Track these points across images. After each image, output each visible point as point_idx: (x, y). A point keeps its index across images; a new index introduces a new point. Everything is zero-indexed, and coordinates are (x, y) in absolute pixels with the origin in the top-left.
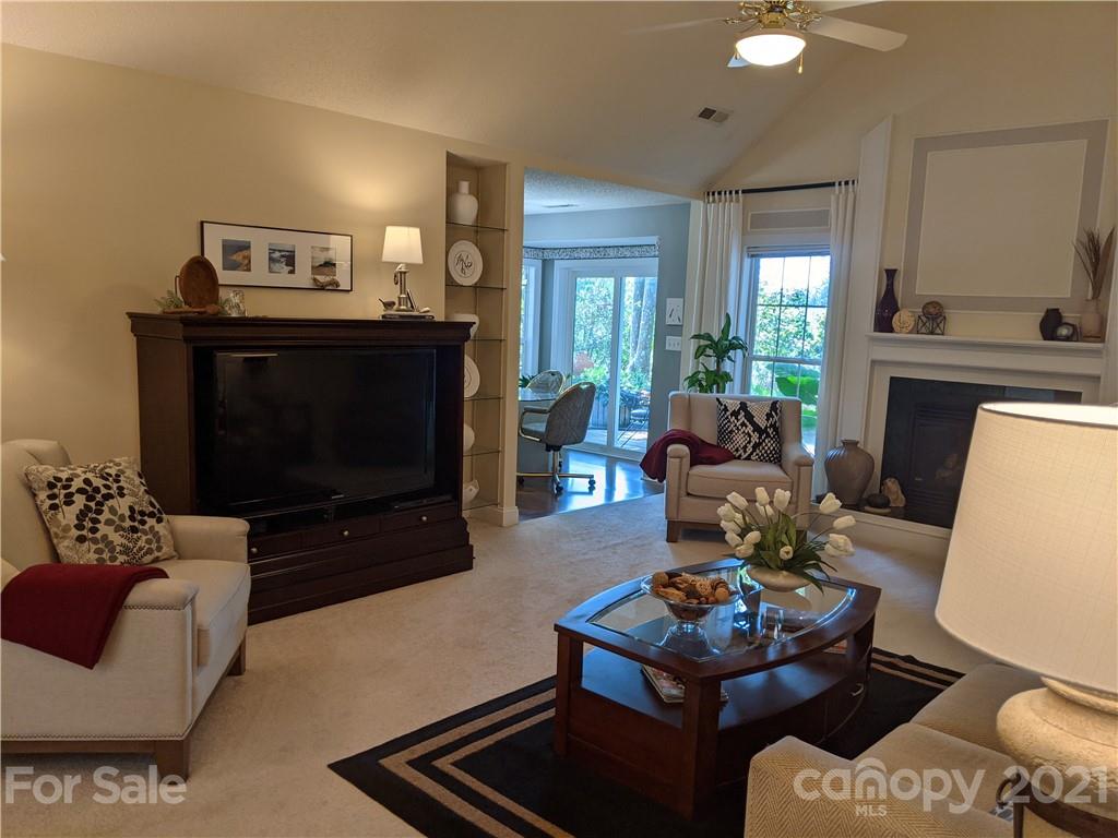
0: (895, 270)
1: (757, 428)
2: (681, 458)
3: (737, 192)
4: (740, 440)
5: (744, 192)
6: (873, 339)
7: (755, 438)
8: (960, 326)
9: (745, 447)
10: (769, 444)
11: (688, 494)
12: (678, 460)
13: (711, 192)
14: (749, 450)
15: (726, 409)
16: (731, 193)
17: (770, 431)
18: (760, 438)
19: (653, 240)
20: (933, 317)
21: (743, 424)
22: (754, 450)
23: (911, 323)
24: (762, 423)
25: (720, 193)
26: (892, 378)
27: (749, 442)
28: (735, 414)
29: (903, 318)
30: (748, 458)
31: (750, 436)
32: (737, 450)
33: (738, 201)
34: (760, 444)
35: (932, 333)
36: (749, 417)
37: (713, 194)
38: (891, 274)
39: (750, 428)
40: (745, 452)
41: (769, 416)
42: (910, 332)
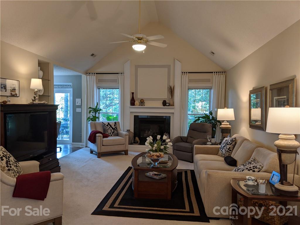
0: (134, 93)
1: (113, 128)
2: (101, 137)
3: (94, 73)
4: (109, 131)
5: (96, 73)
6: (131, 107)
7: (113, 131)
8: (147, 104)
9: (111, 133)
10: (116, 132)
11: (103, 145)
12: (100, 137)
13: (87, 73)
14: (112, 134)
15: (105, 125)
16: (93, 73)
17: (116, 129)
18: (114, 131)
19: (71, 84)
20: (142, 102)
21: (110, 128)
22: (113, 133)
23: (138, 104)
24: (114, 127)
25: (90, 73)
26: (134, 116)
27: (111, 132)
28: (107, 125)
29: (137, 102)
30: (111, 136)
31: (111, 130)
32: (109, 134)
33: (95, 75)
34: (114, 132)
35: (142, 106)
36: (111, 126)
37: (88, 73)
38: (133, 93)
39: (111, 129)
40: (111, 134)
41: (115, 125)
42: (138, 106)
